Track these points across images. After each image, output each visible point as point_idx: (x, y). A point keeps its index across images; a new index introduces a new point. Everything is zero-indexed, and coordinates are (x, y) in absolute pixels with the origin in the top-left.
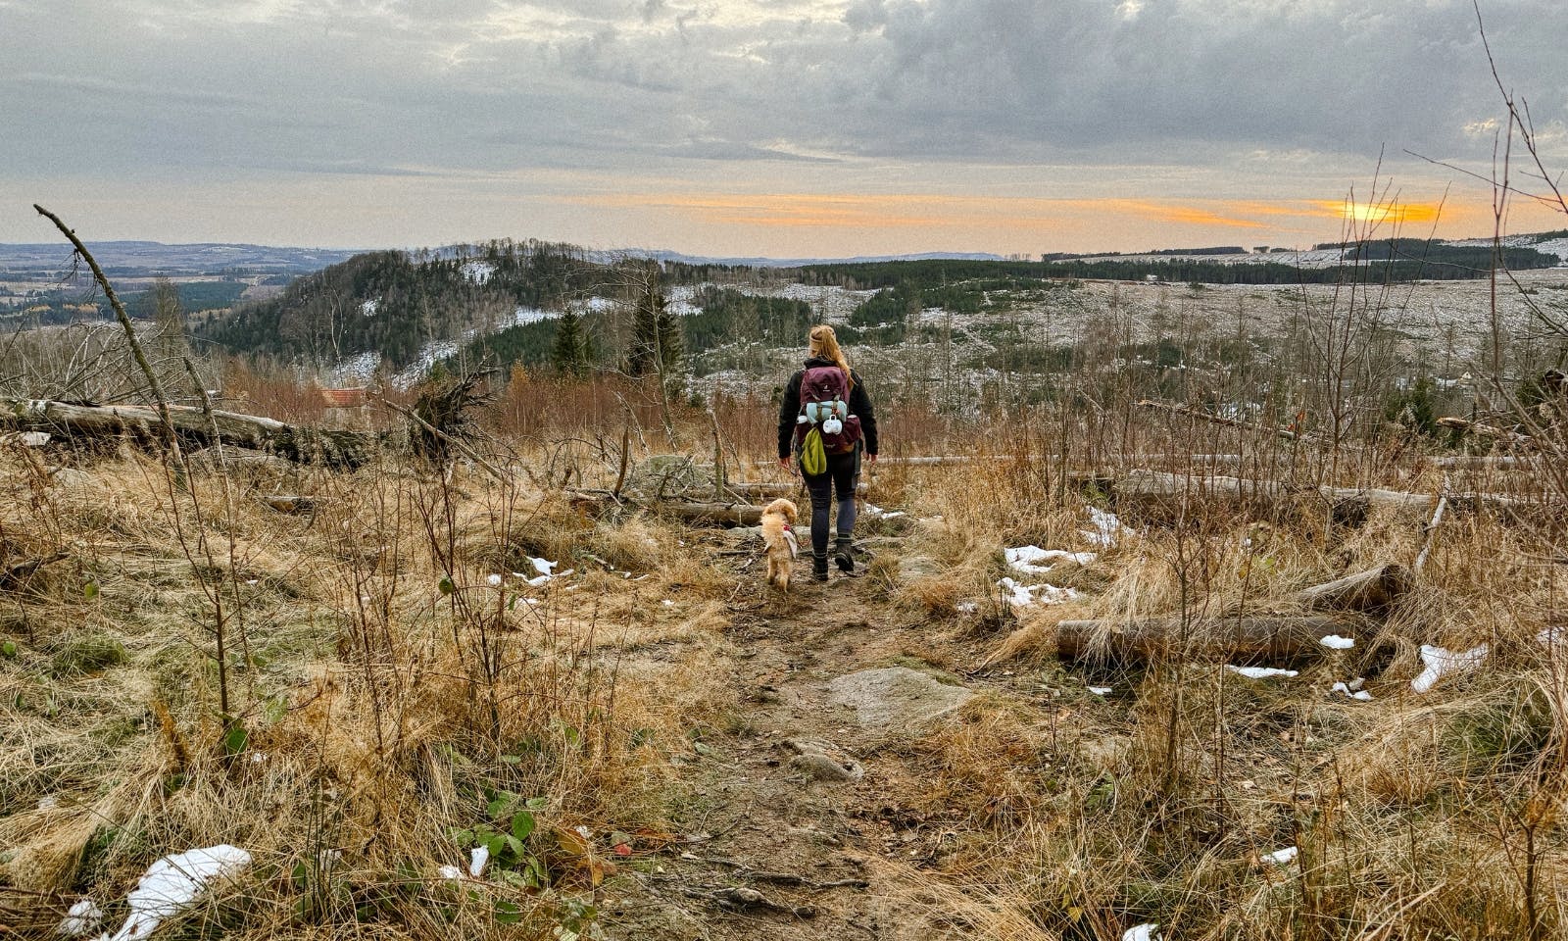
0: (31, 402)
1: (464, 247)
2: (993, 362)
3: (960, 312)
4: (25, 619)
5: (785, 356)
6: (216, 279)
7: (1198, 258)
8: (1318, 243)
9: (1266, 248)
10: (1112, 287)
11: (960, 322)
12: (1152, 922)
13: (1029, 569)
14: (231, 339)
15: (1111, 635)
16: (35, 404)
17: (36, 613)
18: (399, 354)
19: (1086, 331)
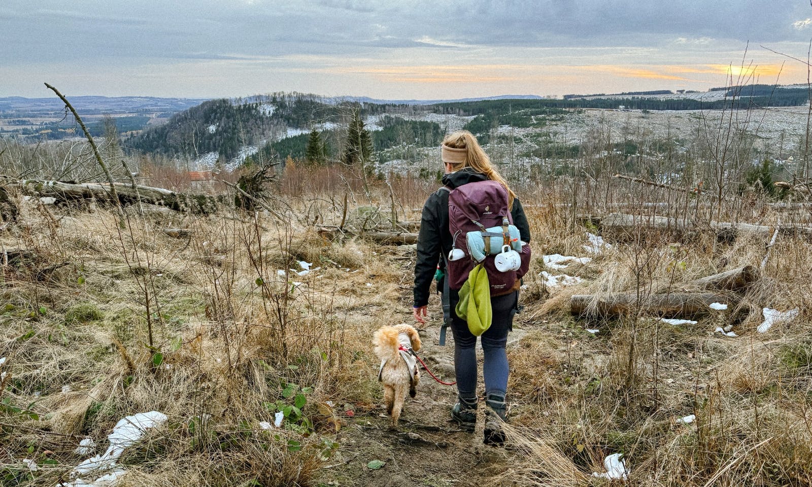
0: (46, 182)
1: (259, 97)
2: (537, 153)
3: (519, 127)
4: (50, 295)
5: (426, 152)
6: (134, 115)
7: (647, 97)
8: (712, 87)
9: (684, 91)
10: (601, 112)
11: (519, 132)
12: (619, 452)
13: (556, 267)
14: (143, 146)
15: (599, 303)
16: (48, 183)
17: (55, 292)
18: (228, 152)
19: (586, 136)
